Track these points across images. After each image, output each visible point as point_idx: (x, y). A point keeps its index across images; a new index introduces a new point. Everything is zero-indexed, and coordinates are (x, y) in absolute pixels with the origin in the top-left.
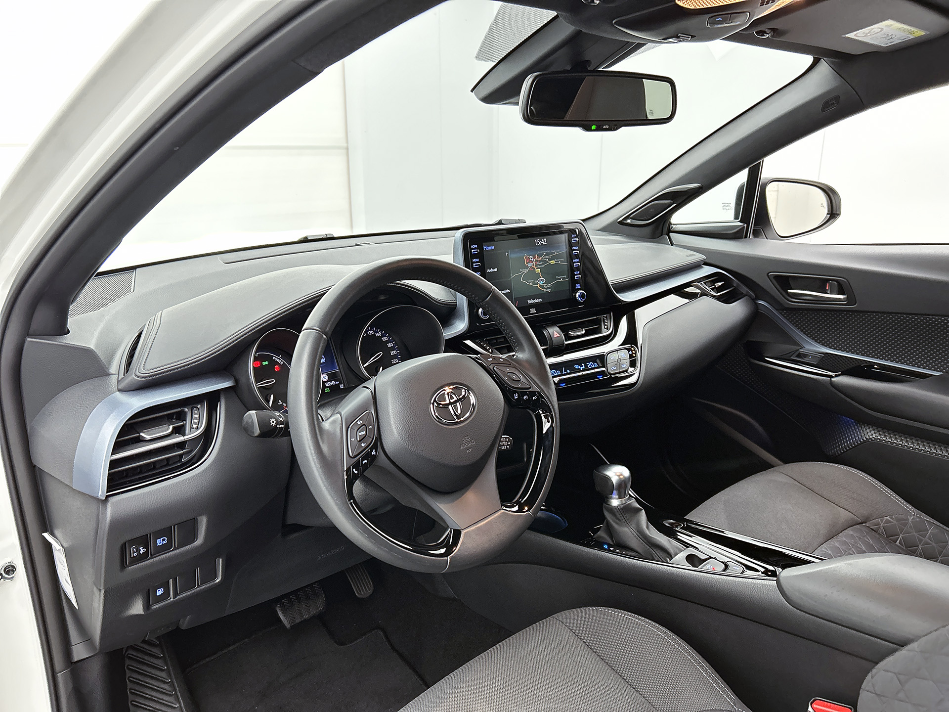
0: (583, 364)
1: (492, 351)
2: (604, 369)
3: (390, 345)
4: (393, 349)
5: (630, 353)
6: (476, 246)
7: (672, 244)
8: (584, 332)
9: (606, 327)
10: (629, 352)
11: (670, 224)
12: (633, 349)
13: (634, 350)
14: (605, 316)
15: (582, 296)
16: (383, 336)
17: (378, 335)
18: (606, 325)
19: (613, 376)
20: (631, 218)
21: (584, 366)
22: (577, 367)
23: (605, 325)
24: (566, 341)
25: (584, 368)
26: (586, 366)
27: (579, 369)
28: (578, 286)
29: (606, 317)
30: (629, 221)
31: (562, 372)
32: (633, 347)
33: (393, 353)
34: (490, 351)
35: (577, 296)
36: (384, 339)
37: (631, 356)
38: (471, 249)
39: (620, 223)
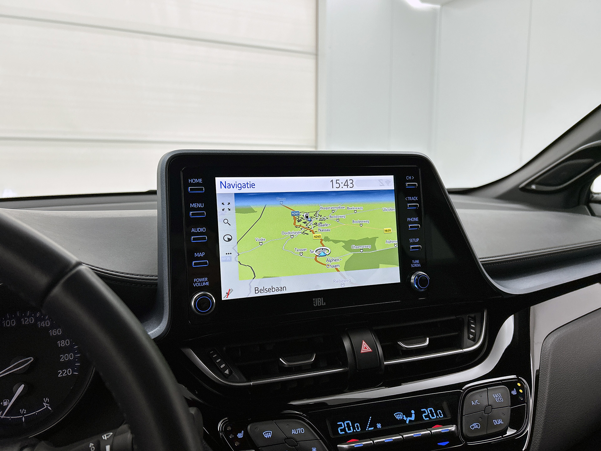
0: (413, 412)
1: (231, 372)
2: (453, 428)
3: (62, 343)
4: (66, 350)
5: (514, 392)
6: (200, 181)
7: (593, 214)
8: (427, 343)
9: (471, 336)
10: (511, 390)
11: (590, 192)
12: (519, 384)
13: (522, 387)
14: (473, 315)
15: (421, 280)
16: (52, 327)
17: (43, 324)
18: (472, 333)
19: (470, 444)
20: (538, 184)
21: (413, 415)
22: (399, 416)
23: (470, 333)
24: (386, 360)
25: (413, 418)
26: (419, 415)
27: (403, 421)
28: (416, 263)
29: (474, 319)
30: (534, 187)
31: (363, 427)
32: (520, 381)
33: (63, 358)
34: (227, 372)
35: (412, 281)
36: (54, 333)
37: (514, 400)
38: (187, 185)
39: (524, 189)
